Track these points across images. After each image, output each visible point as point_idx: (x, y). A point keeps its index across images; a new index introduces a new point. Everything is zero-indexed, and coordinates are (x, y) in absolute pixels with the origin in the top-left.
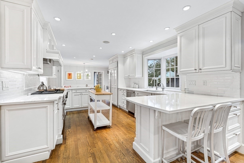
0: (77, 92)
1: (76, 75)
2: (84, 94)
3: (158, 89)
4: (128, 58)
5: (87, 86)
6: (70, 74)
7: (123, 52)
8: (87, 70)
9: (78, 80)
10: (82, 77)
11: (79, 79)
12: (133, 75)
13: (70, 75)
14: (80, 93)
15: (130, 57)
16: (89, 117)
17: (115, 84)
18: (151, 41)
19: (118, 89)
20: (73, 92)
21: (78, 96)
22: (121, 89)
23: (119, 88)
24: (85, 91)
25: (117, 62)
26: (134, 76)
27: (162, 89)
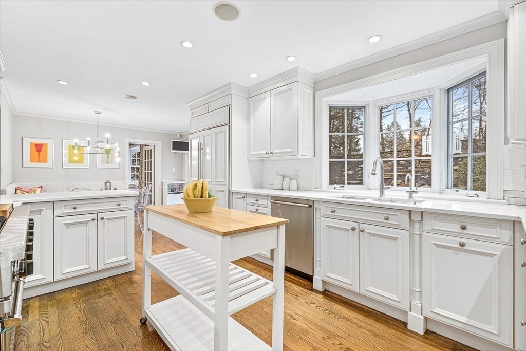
0: (77, 210)
1: (65, 151)
2: (108, 219)
3: (386, 192)
4: (268, 100)
5: (108, 184)
6: (39, 148)
7: (254, 76)
8: (108, 135)
9: (72, 165)
10: (87, 158)
11: (76, 162)
12: (291, 150)
13: (39, 151)
14: (95, 216)
15: (276, 95)
16: (144, 322)
17: (217, 178)
18: (375, 40)
19: (231, 193)
20: (57, 212)
21: (81, 229)
22: (245, 196)
23: (233, 189)
24: (112, 206)
25: (227, 108)
26: (292, 152)
27: (408, 194)
